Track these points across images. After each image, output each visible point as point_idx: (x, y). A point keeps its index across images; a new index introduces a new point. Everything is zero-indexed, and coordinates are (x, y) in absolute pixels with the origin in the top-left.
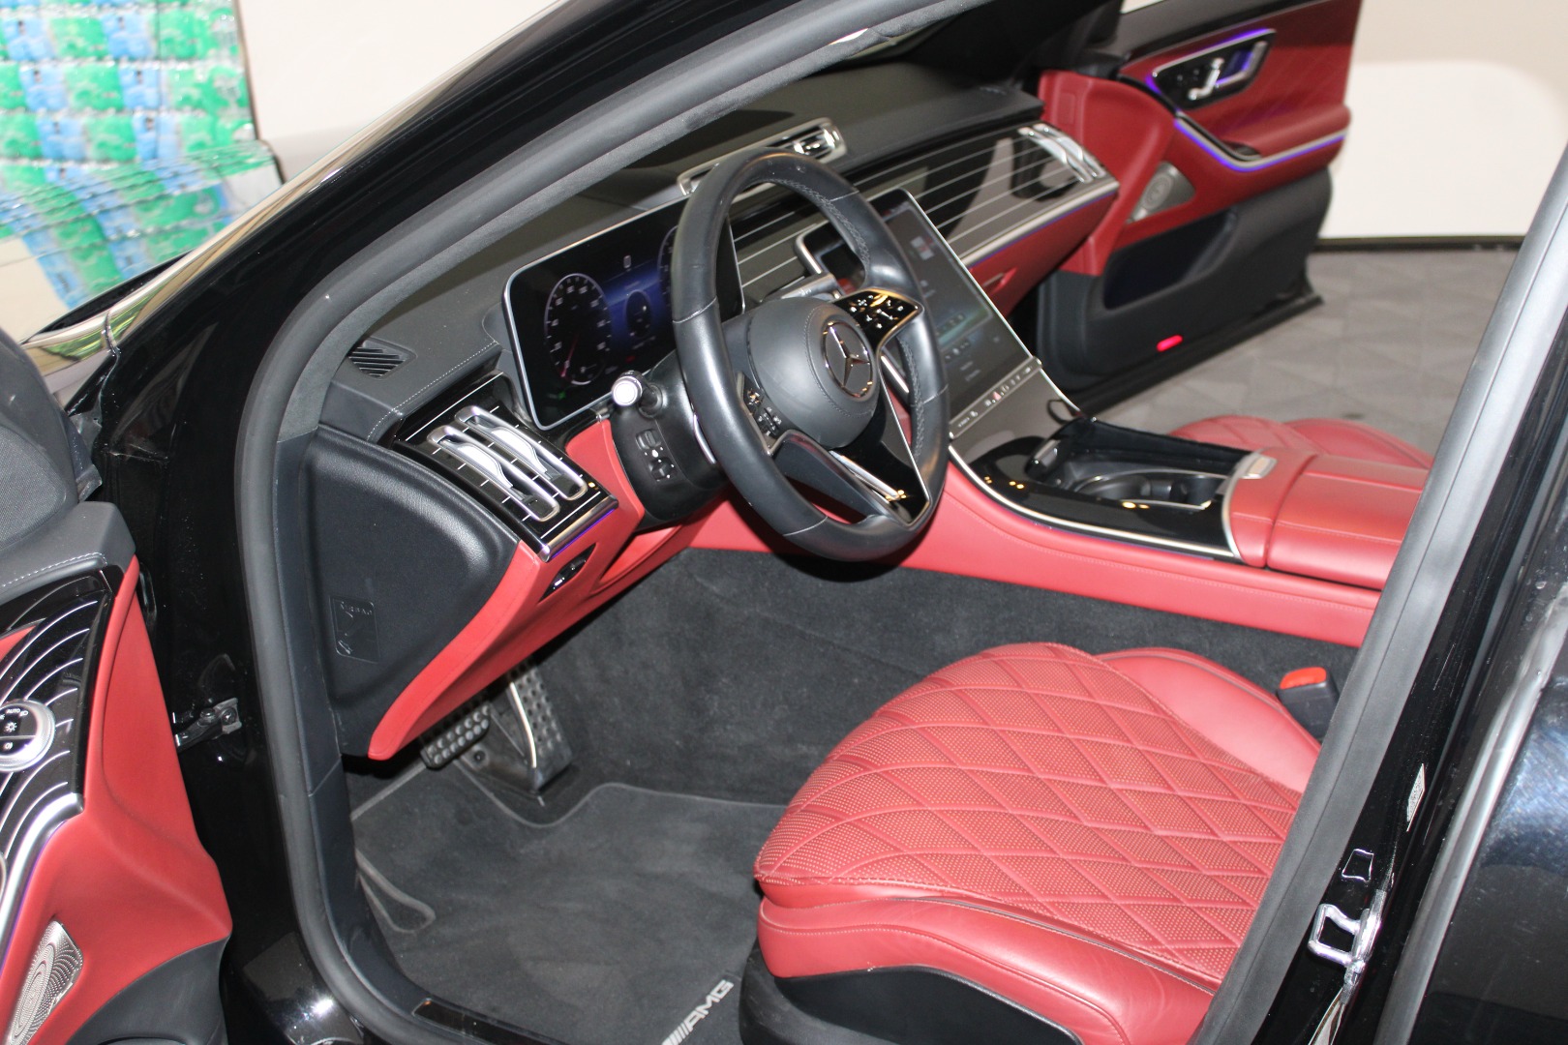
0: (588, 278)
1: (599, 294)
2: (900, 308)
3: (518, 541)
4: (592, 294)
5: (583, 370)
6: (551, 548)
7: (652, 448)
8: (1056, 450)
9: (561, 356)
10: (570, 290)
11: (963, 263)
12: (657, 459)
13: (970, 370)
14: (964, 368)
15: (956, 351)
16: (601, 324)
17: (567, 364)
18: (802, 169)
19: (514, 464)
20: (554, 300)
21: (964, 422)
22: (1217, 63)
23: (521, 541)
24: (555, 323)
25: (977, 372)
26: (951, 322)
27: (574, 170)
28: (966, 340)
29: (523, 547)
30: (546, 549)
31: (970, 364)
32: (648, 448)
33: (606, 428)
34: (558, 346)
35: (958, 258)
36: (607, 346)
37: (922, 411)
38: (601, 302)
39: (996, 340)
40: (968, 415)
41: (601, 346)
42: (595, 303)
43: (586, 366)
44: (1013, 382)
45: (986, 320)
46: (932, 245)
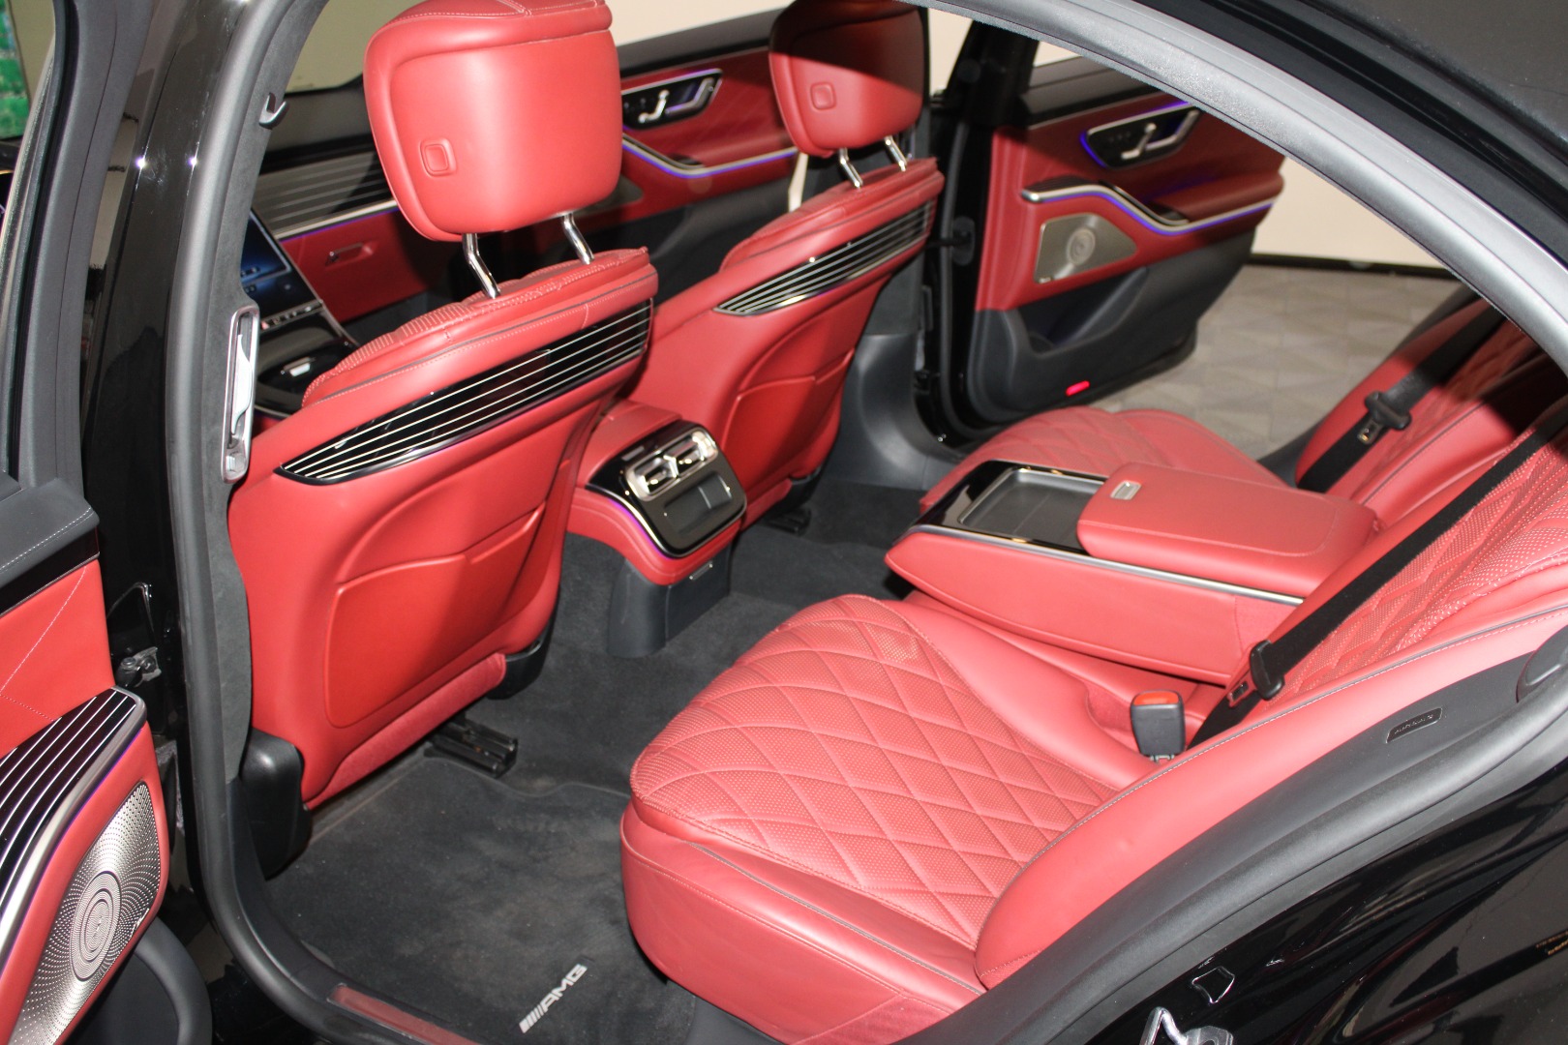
22: (664, 95)
45: (282, 273)
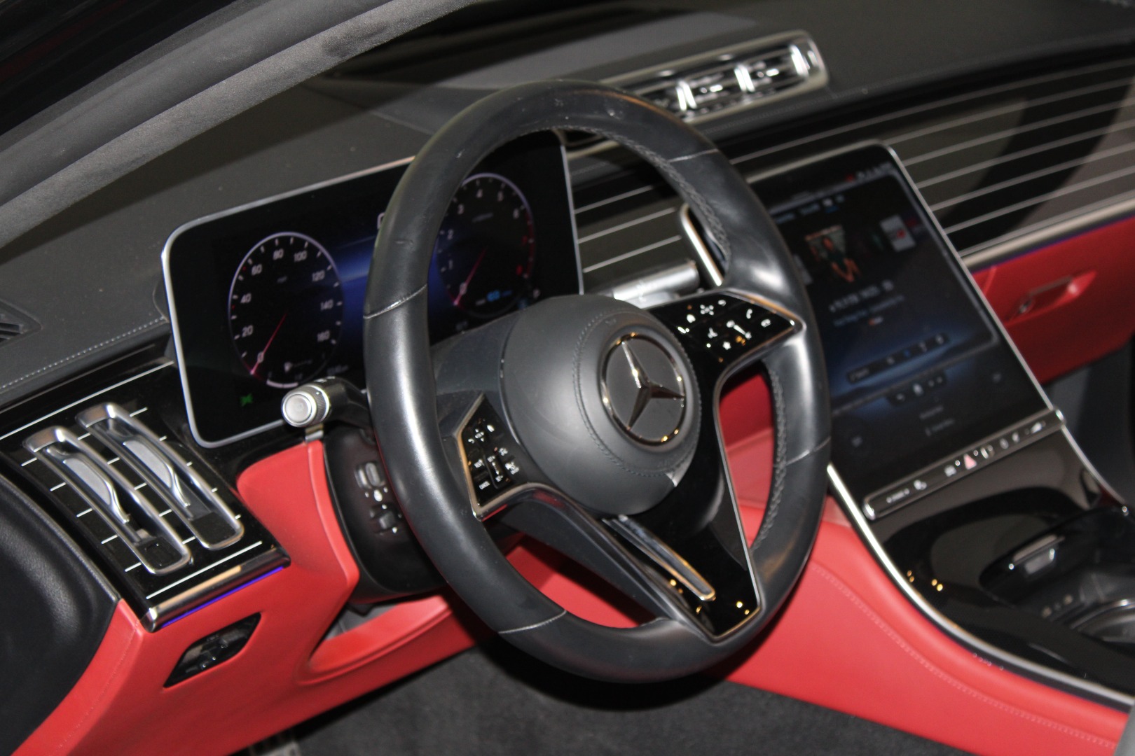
0: (309, 239)
1: (328, 263)
2: (766, 323)
3: (119, 599)
4: (315, 262)
5: (287, 367)
6: (160, 616)
7: (375, 488)
8: (1052, 554)
9: (252, 345)
10: (278, 255)
11: (965, 264)
12: (379, 504)
13: (937, 419)
14: (924, 416)
15: (917, 389)
16: (327, 305)
17: (261, 357)
18: (617, 113)
19: (141, 490)
20: (247, 268)
21: (899, 496)
23: (122, 600)
24: (246, 299)
25: (948, 423)
26: (922, 345)
27: (182, 100)
28: (941, 374)
29: (124, 607)
30: (153, 613)
31: (939, 409)
32: (370, 487)
33: (315, 453)
34: (248, 331)
35: (957, 255)
36: (332, 336)
37: (783, 475)
38: (331, 275)
39: (997, 377)
40: (910, 485)
41: (323, 336)
42: (318, 276)
43: (293, 362)
44: (1004, 444)
45: (984, 347)
46: (917, 229)
